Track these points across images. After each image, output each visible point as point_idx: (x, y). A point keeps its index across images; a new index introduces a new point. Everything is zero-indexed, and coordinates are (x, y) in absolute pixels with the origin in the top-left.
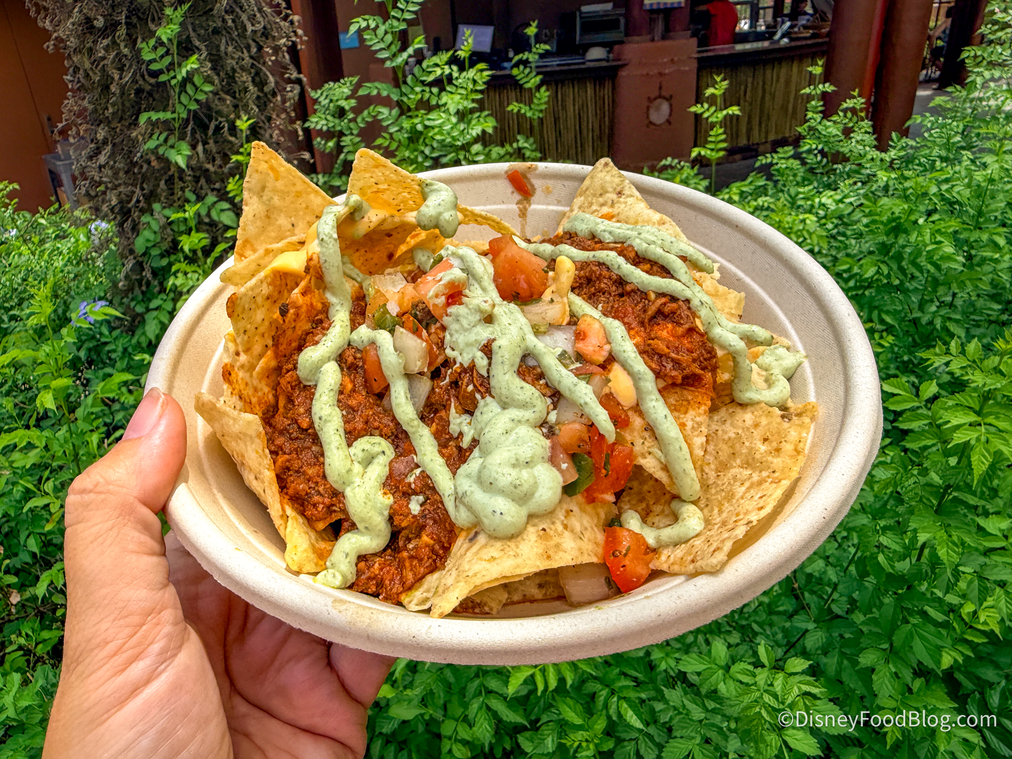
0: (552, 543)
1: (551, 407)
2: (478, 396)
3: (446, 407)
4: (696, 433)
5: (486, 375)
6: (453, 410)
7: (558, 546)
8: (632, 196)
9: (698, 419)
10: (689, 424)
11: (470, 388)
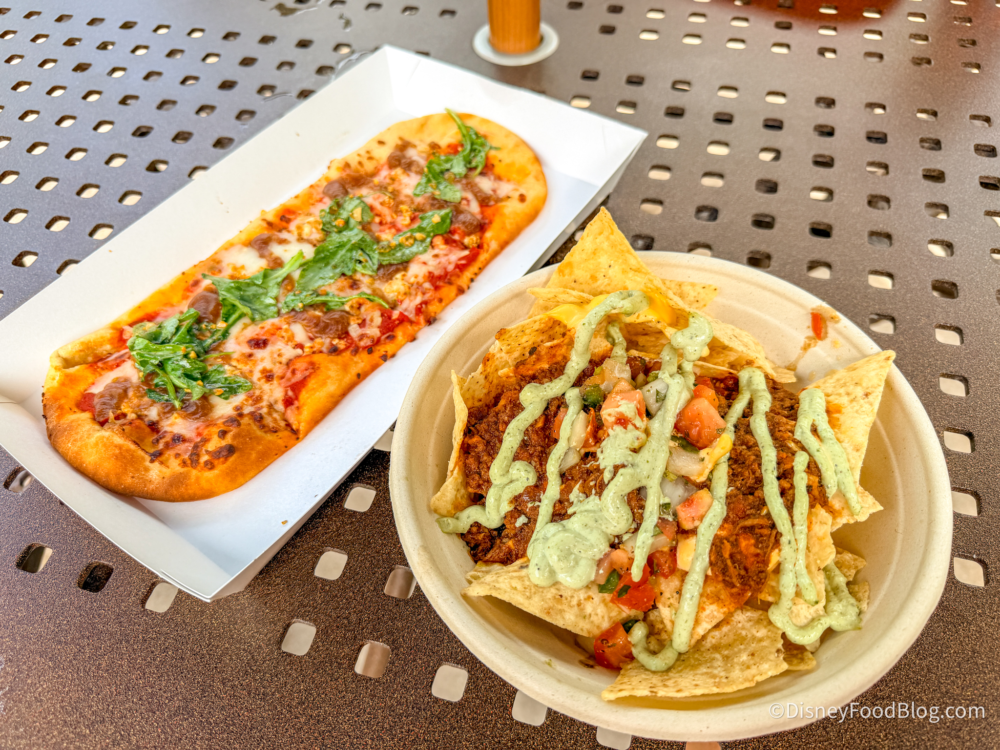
0: (560, 607)
1: (632, 531)
2: (594, 491)
3: (576, 482)
4: (707, 620)
5: (606, 482)
6: (578, 486)
7: (561, 611)
8: (871, 404)
9: (715, 613)
10: (708, 612)
11: (592, 483)
